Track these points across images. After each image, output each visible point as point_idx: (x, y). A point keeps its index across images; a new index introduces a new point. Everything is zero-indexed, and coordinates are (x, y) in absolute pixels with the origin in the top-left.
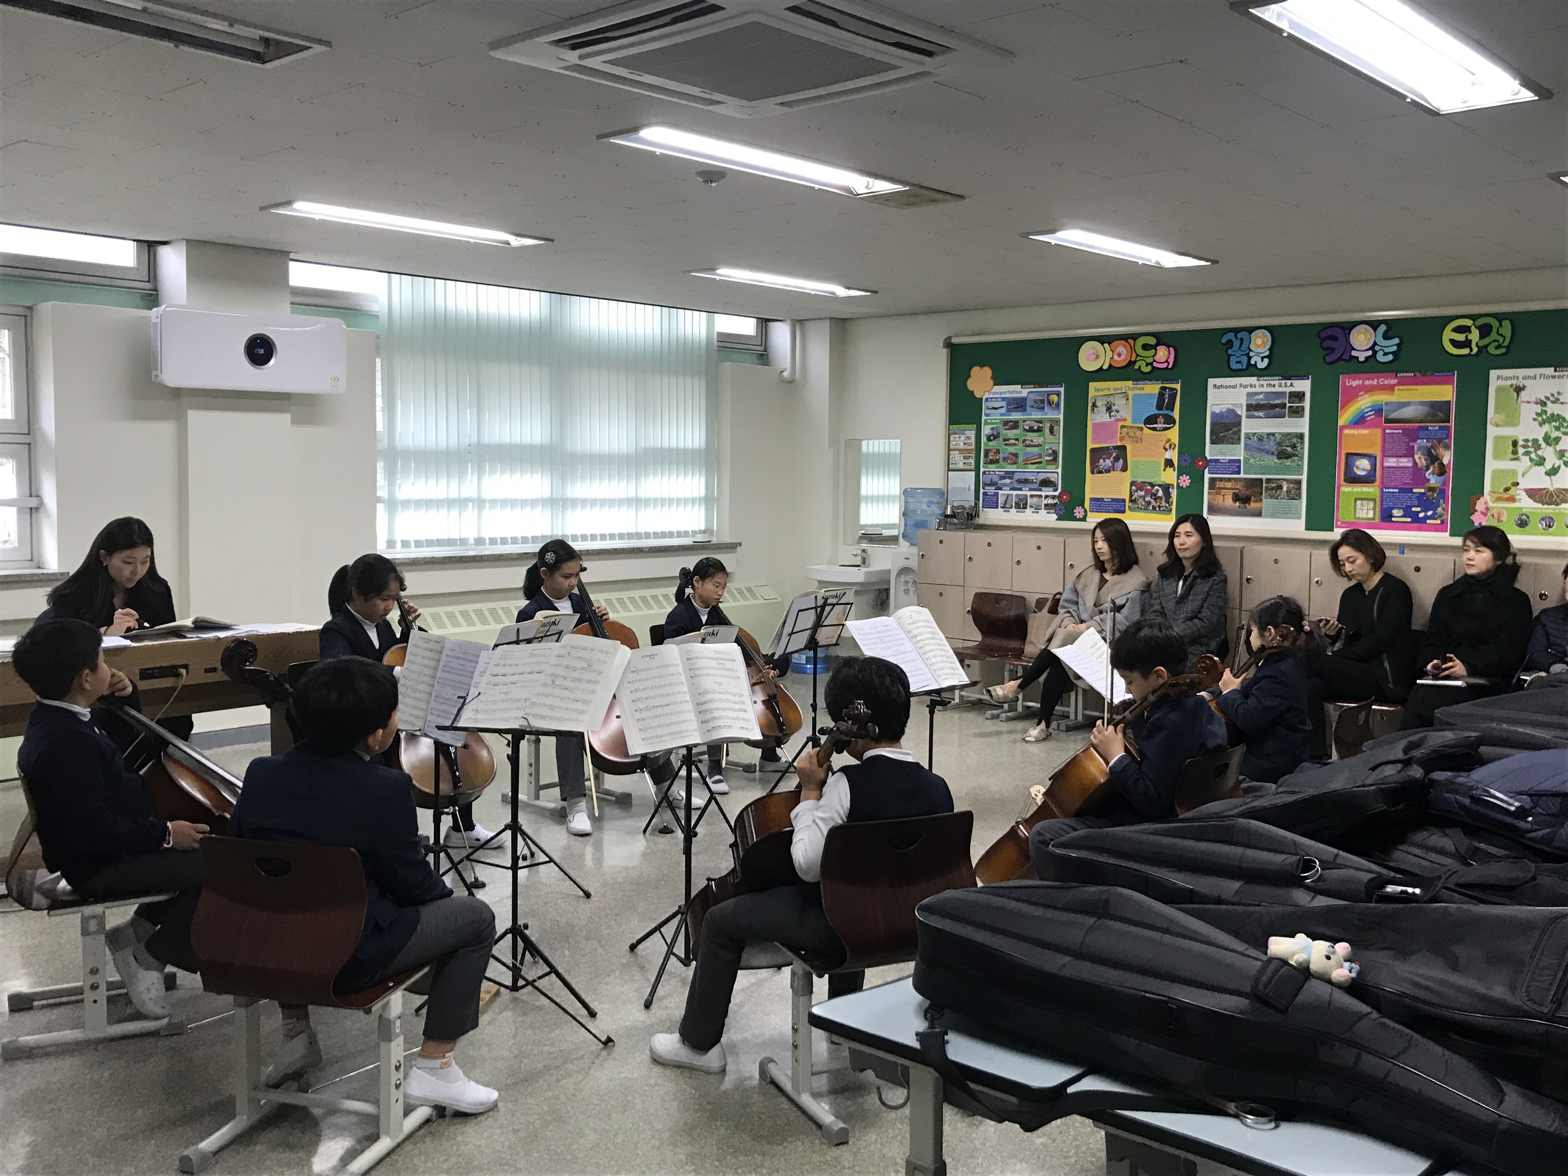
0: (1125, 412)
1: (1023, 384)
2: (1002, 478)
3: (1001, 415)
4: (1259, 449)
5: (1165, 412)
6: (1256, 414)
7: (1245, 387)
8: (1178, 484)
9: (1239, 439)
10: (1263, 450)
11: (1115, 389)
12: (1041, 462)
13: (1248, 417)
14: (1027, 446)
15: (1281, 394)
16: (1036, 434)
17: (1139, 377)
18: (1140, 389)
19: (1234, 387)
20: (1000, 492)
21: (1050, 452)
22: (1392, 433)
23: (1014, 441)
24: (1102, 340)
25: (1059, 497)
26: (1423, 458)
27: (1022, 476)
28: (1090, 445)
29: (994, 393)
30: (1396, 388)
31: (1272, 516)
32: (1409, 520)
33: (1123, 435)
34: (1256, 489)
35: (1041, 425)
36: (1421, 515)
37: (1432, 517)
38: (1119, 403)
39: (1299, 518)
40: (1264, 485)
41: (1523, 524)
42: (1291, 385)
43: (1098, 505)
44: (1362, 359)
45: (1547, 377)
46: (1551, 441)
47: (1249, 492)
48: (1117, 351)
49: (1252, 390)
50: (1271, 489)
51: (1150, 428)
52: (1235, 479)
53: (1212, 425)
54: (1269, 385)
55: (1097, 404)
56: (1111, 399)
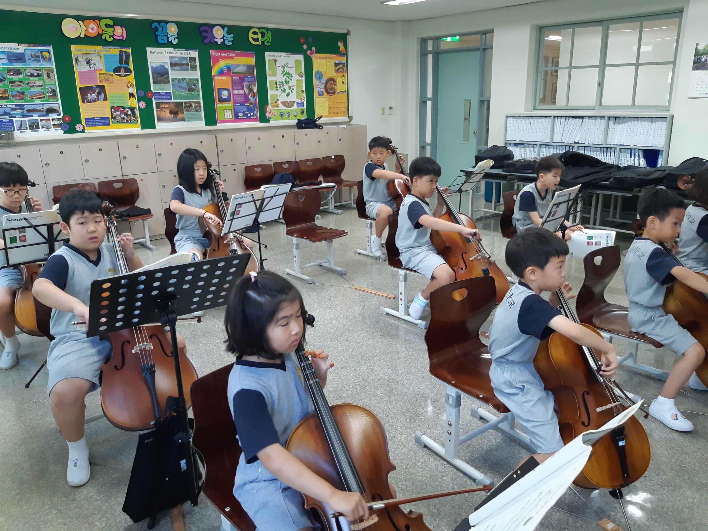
0: (100, 65)
1: (19, 44)
2: (14, 109)
3: (4, 64)
4: (179, 87)
5: (124, 65)
6: (175, 68)
7: (168, 53)
8: (139, 106)
9: (169, 81)
10: (181, 87)
11: (90, 50)
13: (171, 70)
14: (31, 86)
15: (186, 58)
16: (37, 78)
17: (106, 44)
18: (107, 51)
19: (162, 53)
20: (14, 119)
22: (235, 79)
23: (20, 83)
24: (77, 18)
25: (63, 120)
26: (247, 90)
27: (31, 107)
28: (78, 86)
30: (235, 58)
31: (189, 120)
32: (245, 117)
33: (101, 79)
34: (180, 107)
35: (40, 72)
36: (249, 115)
37: (253, 116)
38: (95, 59)
39: (202, 120)
40: (184, 105)
41: (282, 116)
42: (190, 54)
43: (91, 122)
44: (219, 43)
45: (284, 57)
46: (287, 82)
47: (177, 109)
48: (90, 26)
49: (172, 55)
50: (187, 107)
51: (117, 75)
52: (169, 102)
53: (153, 73)
54: (180, 53)
55: (79, 60)
56: (89, 56)
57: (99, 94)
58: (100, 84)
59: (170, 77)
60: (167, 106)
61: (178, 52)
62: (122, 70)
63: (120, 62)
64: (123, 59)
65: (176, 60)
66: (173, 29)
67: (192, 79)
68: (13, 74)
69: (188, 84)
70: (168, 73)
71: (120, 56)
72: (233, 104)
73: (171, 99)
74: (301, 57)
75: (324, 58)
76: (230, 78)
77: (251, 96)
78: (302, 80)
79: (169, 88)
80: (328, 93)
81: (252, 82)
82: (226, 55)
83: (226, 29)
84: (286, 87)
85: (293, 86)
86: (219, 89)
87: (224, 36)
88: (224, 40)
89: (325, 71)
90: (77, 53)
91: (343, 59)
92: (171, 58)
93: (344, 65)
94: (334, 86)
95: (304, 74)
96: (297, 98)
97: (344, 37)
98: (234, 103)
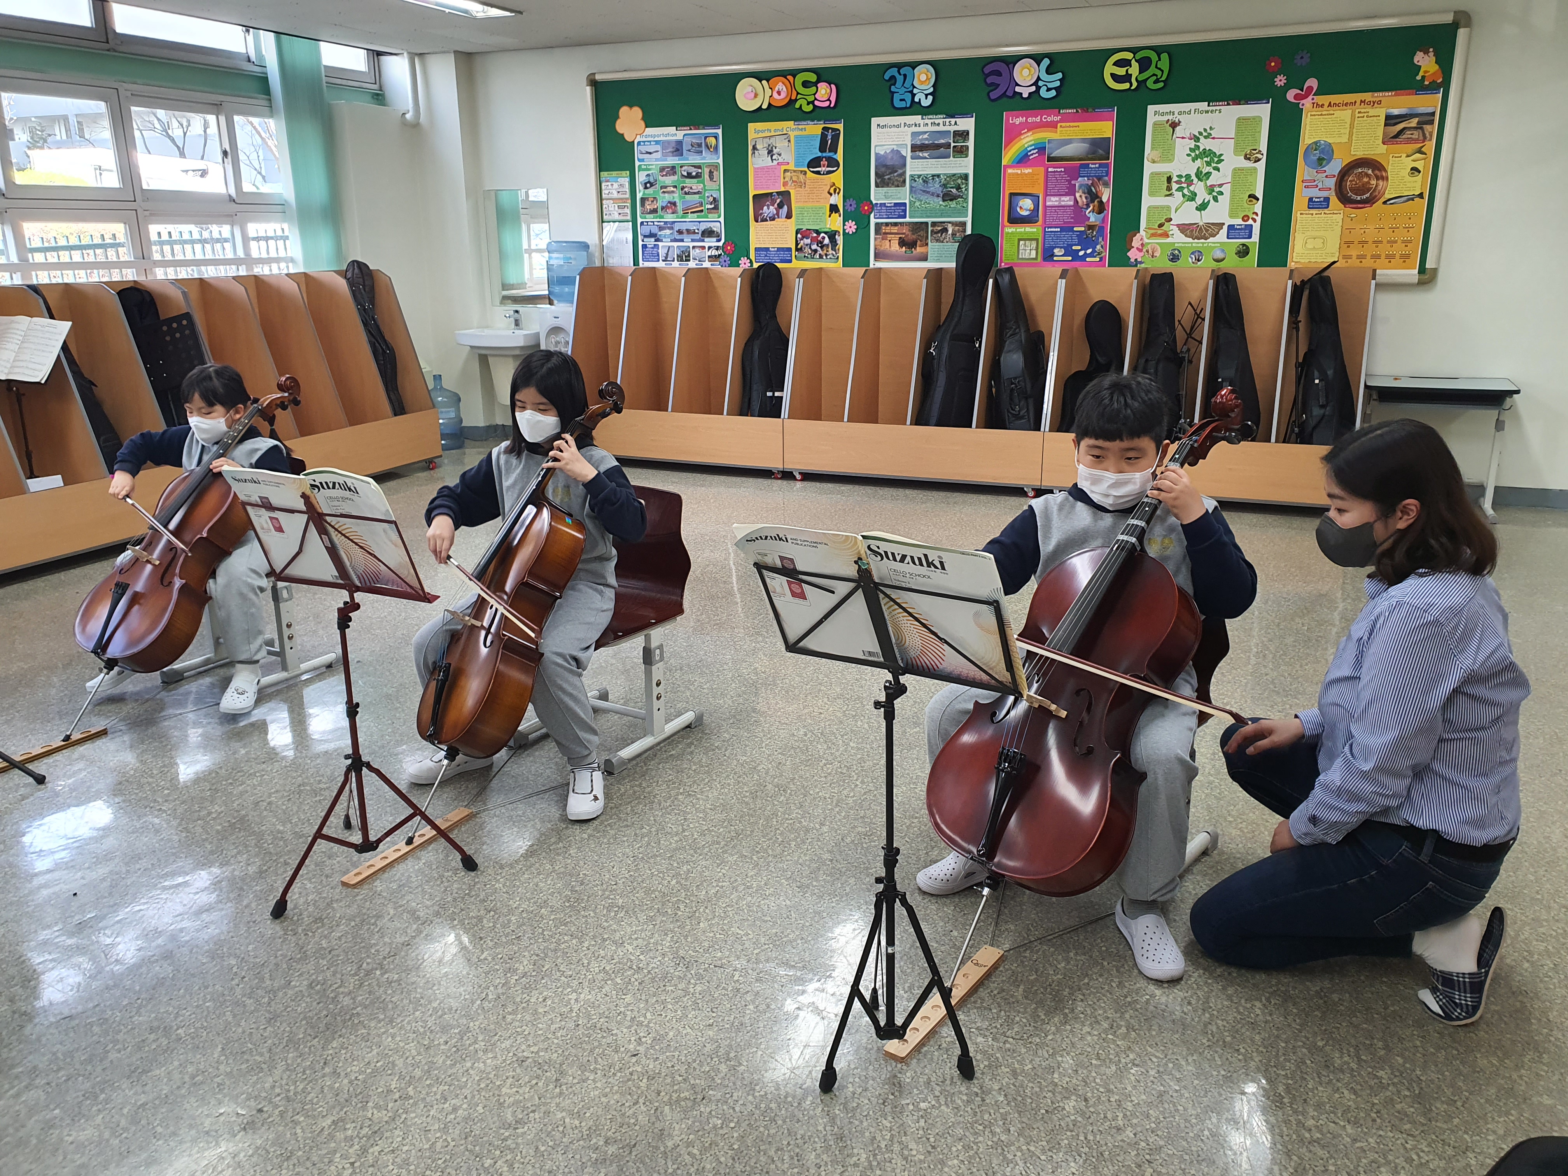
0: (788, 154)
1: (678, 124)
2: (661, 229)
3: (657, 160)
4: (924, 191)
5: (827, 154)
6: (921, 154)
7: (910, 126)
8: (844, 230)
9: (904, 181)
10: (928, 192)
11: (775, 131)
12: (702, 211)
13: (912, 158)
14: (686, 193)
15: (945, 134)
16: (695, 180)
17: (800, 116)
18: (801, 130)
19: (898, 126)
20: (660, 244)
21: (711, 199)
22: (1054, 172)
23: (672, 189)
24: (759, 76)
25: (724, 247)
26: (1083, 196)
27: (684, 227)
28: (752, 192)
29: (646, 136)
30: (1059, 125)
31: (938, 260)
32: (1071, 257)
33: (787, 179)
34: (921, 233)
35: (700, 170)
36: (1080, 253)
38: (781, 145)
40: (930, 229)
41: (1175, 259)
42: (955, 124)
43: (763, 254)
44: (1025, 95)
45: (1202, 112)
46: (1203, 176)
47: (914, 237)
48: (778, 88)
49: (917, 129)
50: (937, 233)
51: (813, 172)
52: (900, 223)
53: (876, 167)
54: (933, 124)
55: (758, 148)
56: (772, 140)
57: (780, 206)
58: (783, 189)
59: (908, 173)
60: (895, 229)
61: (930, 122)
62: (824, 162)
63: (822, 149)
64: (827, 143)
65: (923, 139)
66: (923, 77)
67: (954, 175)
69: (944, 186)
70: (905, 165)
71: (823, 137)
72: (1041, 228)
73: (905, 217)
74: (1261, 109)
75: (1347, 105)
76: (1042, 170)
77: (1092, 211)
78: (1254, 169)
79: (903, 195)
80: (1345, 200)
81: (1099, 178)
82: (1038, 119)
83: (1046, 62)
84: (1199, 187)
86: (1011, 194)
87: (1038, 79)
88: (1038, 88)
89: (1345, 142)
90: (756, 137)
91: (1426, 103)
92: (914, 134)
93: (1427, 118)
94: (1374, 182)
95: (1264, 152)
96: (1232, 215)
98: (1046, 225)
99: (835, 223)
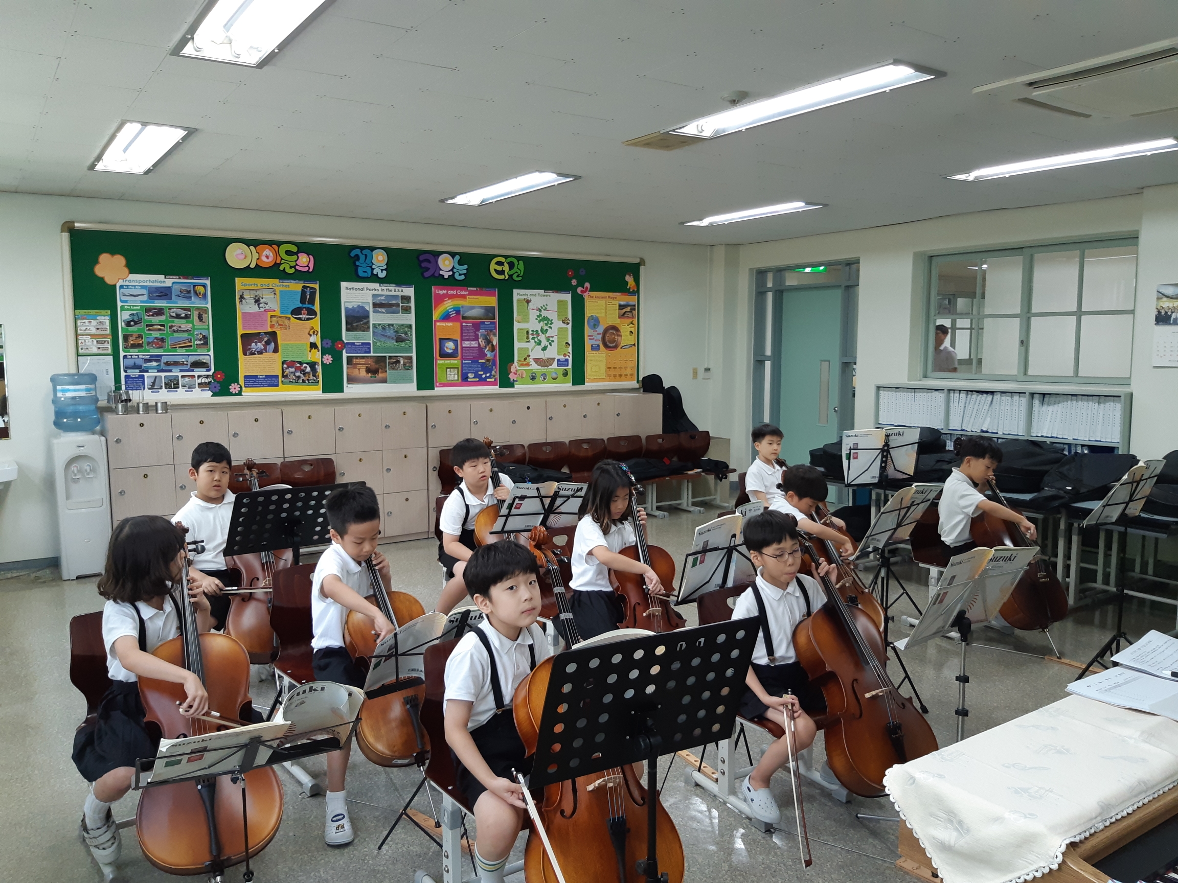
0: (273, 304)
1: (166, 275)
2: (147, 360)
3: (142, 302)
4: (383, 335)
5: (307, 305)
6: (380, 310)
7: (371, 290)
8: (322, 361)
9: (369, 328)
10: (386, 336)
11: (261, 285)
12: (191, 346)
13: (374, 312)
14: (174, 331)
15: (395, 297)
16: (184, 321)
17: (284, 276)
18: (285, 286)
19: (362, 289)
20: (146, 374)
21: (200, 337)
22: (466, 326)
23: (159, 327)
24: (248, 243)
25: (213, 376)
26: (483, 341)
27: (171, 358)
28: (240, 331)
29: (130, 281)
30: (467, 297)
31: (395, 381)
32: (478, 379)
33: (273, 323)
34: (382, 364)
35: (189, 313)
36: (484, 376)
37: (489, 377)
38: (267, 297)
39: (413, 382)
40: (388, 361)
41: (533, 378)
42: (402, 291)
43: (253, 381)
44: (446, 277)
45: (541, 296)
46: (544, 331)
47: (377, 366)
48: (264, 253)
49: (376, 293)
50: (392, 364)
51: (295, 318)
52: (366, 357)
53: (346, 317)
54: (387, 290)
55: (245, 297)
56: (258, 293)
57: (267, 343)
58: (270, 330)
59: (371, 322)
60: (363, 361)
61: (385, 288)
62: (304, 311)
63: (303, 300)
64: (306, 297)
65: (379, 300)
66: (380, 258)
67: (403, 325)
68: (153, 315)
69: (397, 332)
70: (368, 317)
71: (303, 293)
72: (460, 361)
73: (369, 352)
74: (567, 297)
75: (603, 297)
76: (458, 325)
77: (488, 350)
78: (567, 329)
79: (368, 337)
80: (606, 346)
81: (491, 331)
82: (455, 292)
83: (457, 257)
84: (542, 337)
85: (553, 337)
86: (441, 339)
87: (453, 267)
88: (454, 273)
89: (603, 315)
90: (243, 288)
91: (632, 300)
92: (374, 296)
93: (633, 307)
94: (616, 337)
95: (570, 319)
96: (559, 354)
97: (634, 269)
98: (463, 359)
99: (316, 356)
